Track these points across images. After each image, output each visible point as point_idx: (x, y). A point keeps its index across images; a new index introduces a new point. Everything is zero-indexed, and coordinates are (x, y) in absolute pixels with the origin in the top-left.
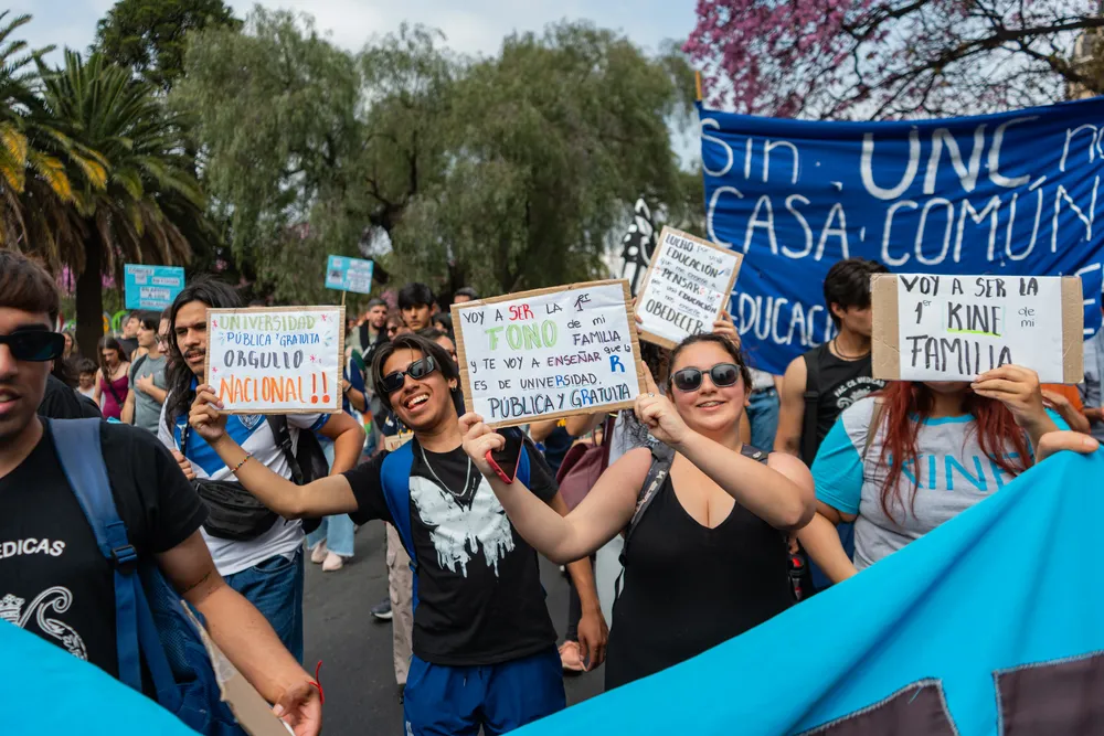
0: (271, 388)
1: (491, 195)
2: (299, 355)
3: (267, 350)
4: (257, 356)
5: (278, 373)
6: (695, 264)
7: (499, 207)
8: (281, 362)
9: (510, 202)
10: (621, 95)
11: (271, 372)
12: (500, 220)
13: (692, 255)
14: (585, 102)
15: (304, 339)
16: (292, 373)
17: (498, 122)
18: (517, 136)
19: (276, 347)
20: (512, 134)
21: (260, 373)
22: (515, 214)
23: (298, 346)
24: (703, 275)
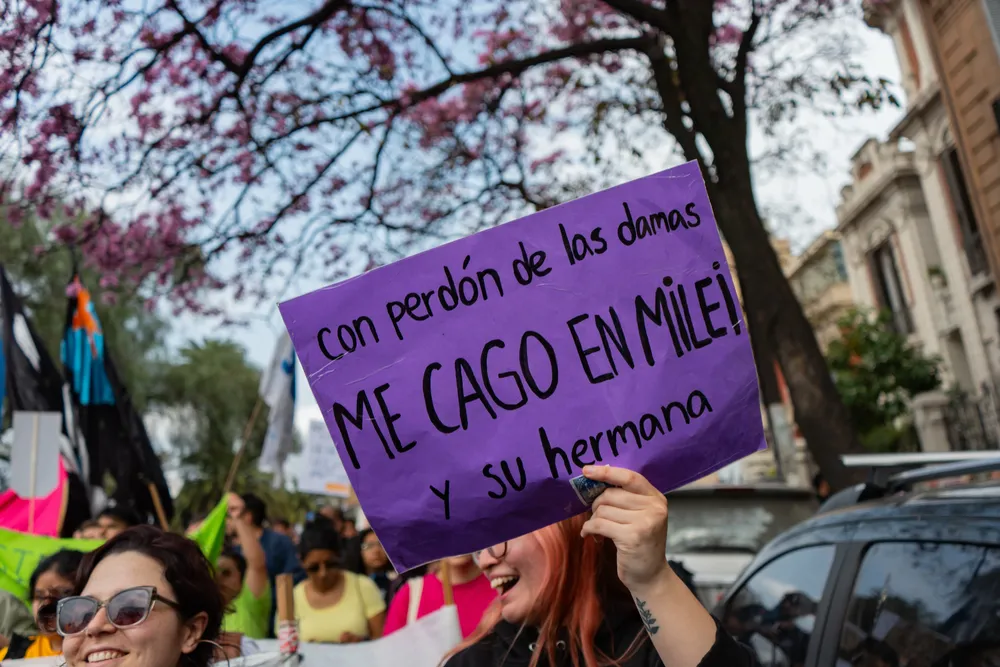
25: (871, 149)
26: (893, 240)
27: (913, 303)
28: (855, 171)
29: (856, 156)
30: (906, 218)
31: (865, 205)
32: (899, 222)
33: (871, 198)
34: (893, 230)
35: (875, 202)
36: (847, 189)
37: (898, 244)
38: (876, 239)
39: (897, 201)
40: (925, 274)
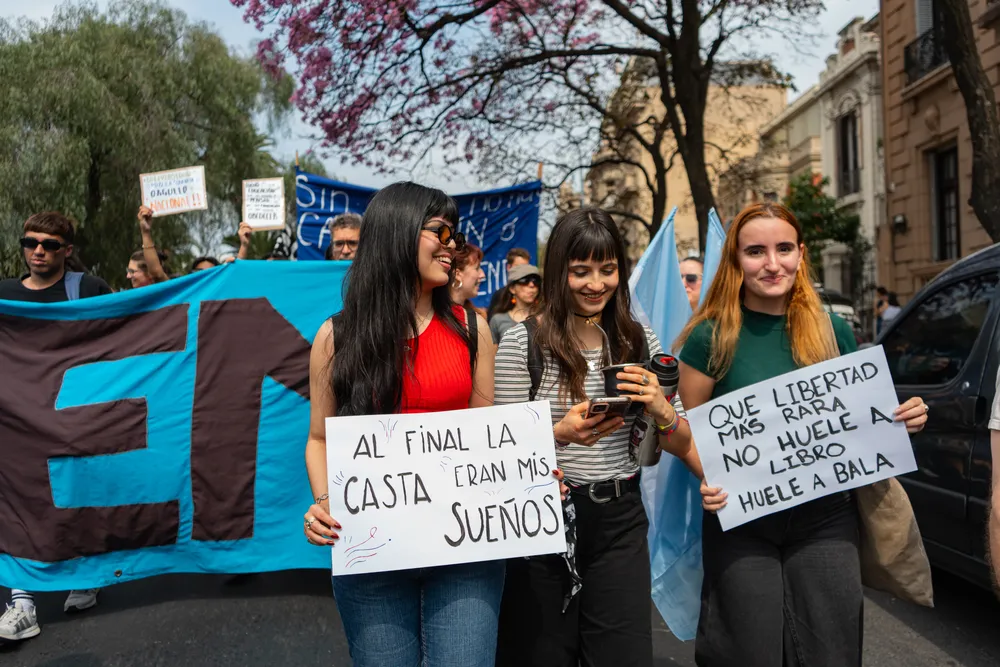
0: (174, 202)
1: (39, 166)
2: (185, 189)
3: (170, 188)
4: (166, 191)
5: (177, 196)
6: (263, 191)
7: (47, 180)
8: (177, 191)
9: (63, 177)
10: (199, 79)
11: (173, 196)
12: (50, 195)
13: (260, 188)
14: (158, 82)
15: (186, 181)
16: (183, 195)
17: (52, 89)
18: (73, 105)
19: (174, 186)
20: (66, 103)
21: (168, 198)
22: (68, 190)
23: (184, 184)
24: (268, 194)
25: (856, 27)
26: (858, 113)
27: (863, 168)
28: (840, 44)
29: (844, 32)
30: (870, 94)
31: (842, 76)
32: (865, 97)
33: (847, 72)
34: (859, 104)
35: (850, 77)
36: (832, 58)
37: (861, 116)
38: (845, 110)
39: (867, 78)
40: (876, 146)
